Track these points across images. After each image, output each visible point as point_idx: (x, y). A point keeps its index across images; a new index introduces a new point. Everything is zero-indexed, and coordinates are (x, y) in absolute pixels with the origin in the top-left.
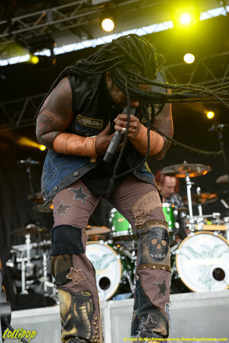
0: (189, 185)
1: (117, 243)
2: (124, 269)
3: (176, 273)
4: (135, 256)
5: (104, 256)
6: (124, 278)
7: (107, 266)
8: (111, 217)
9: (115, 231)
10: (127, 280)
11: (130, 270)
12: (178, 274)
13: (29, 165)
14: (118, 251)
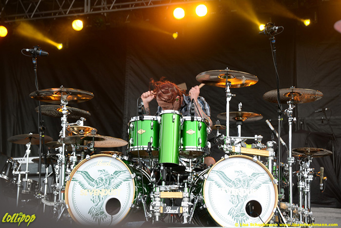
0: (229, 96)
1: (134, 159)
2: (139, 192)
3: (201, 202)
4: (153, 177)
5: (116, 173)
6: (137, 203)
7: (118, 186)
8: (129, 127)
9: (132, 145)
10: (141, 204)
11: (146, 194)
12: (204, 203)
13: (35, 55)
14: (133, 170)
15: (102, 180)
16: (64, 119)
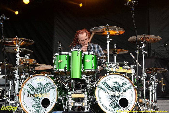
0: (108, 40)
1: (57, 76)
2: (59, 95)
3: (95, 99)
4: (67, 86)
5: (47, 84)
6: (59, 101)
7: (48, 91)
8: (54, 59)
9: (56, 69)
10: (61, 102)
11: (64, 95)
13: (2, 19)
14: (56, 83)
15: (39, 88)
16: (18, 55)
